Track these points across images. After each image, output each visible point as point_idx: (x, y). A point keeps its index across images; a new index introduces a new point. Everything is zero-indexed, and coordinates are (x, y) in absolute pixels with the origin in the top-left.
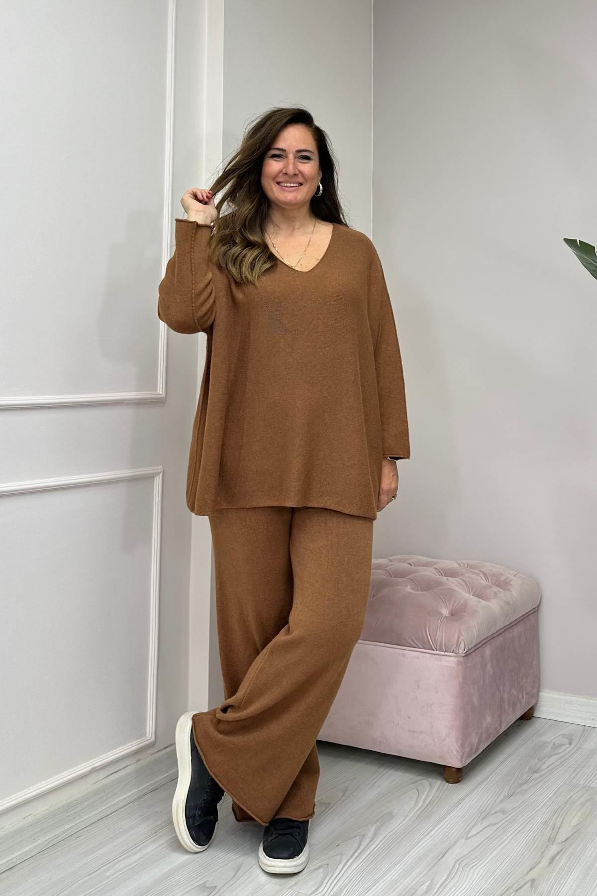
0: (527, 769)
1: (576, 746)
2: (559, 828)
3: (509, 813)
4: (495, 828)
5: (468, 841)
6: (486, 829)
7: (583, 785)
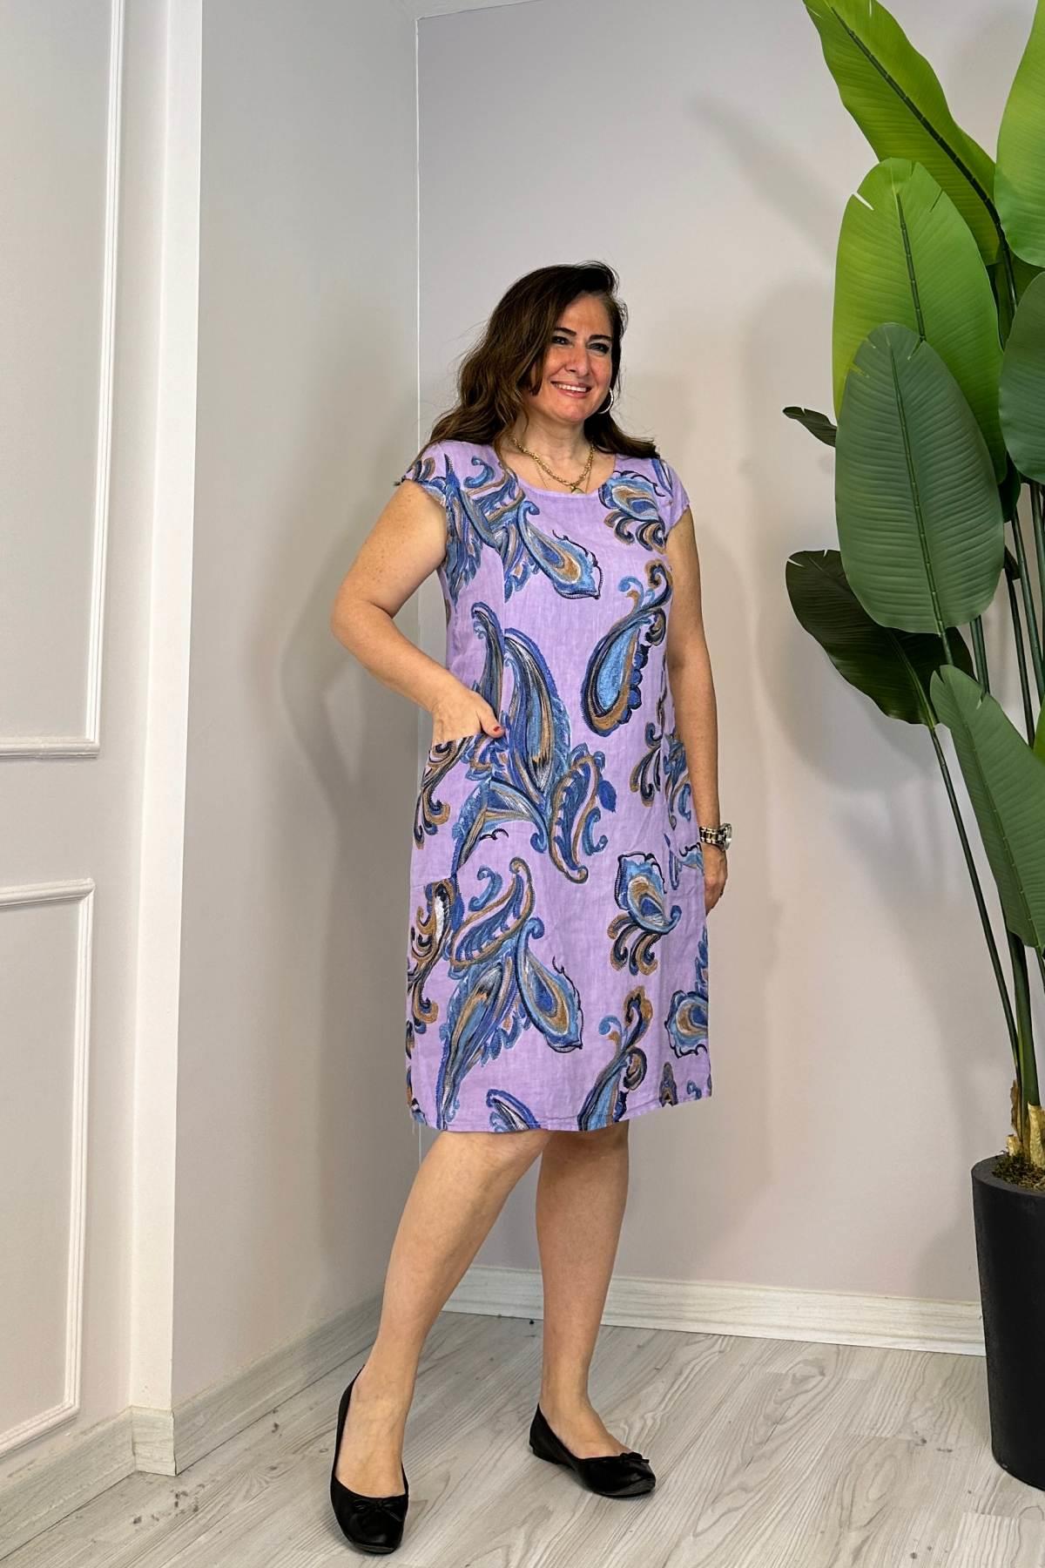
0: (761, 1418)
1: (833, 1377)
2: (852, 1505)
3: (757, 1489)
4: (741, 1513)
5: (698, 1539)
6: (723, 1518)
7: (867, 1438)
